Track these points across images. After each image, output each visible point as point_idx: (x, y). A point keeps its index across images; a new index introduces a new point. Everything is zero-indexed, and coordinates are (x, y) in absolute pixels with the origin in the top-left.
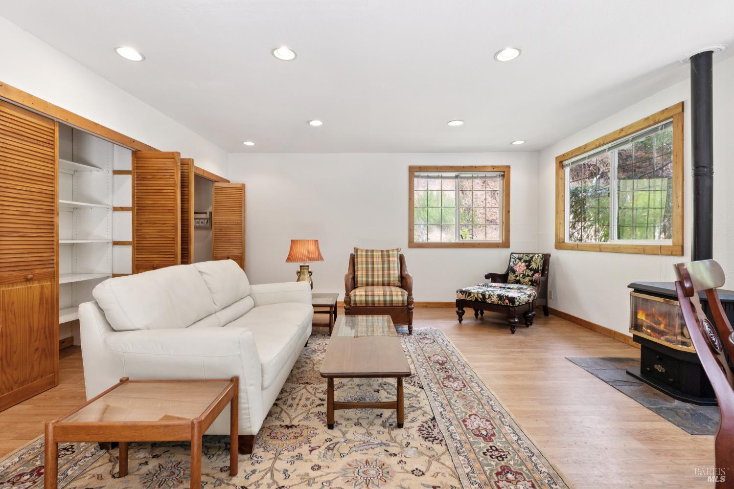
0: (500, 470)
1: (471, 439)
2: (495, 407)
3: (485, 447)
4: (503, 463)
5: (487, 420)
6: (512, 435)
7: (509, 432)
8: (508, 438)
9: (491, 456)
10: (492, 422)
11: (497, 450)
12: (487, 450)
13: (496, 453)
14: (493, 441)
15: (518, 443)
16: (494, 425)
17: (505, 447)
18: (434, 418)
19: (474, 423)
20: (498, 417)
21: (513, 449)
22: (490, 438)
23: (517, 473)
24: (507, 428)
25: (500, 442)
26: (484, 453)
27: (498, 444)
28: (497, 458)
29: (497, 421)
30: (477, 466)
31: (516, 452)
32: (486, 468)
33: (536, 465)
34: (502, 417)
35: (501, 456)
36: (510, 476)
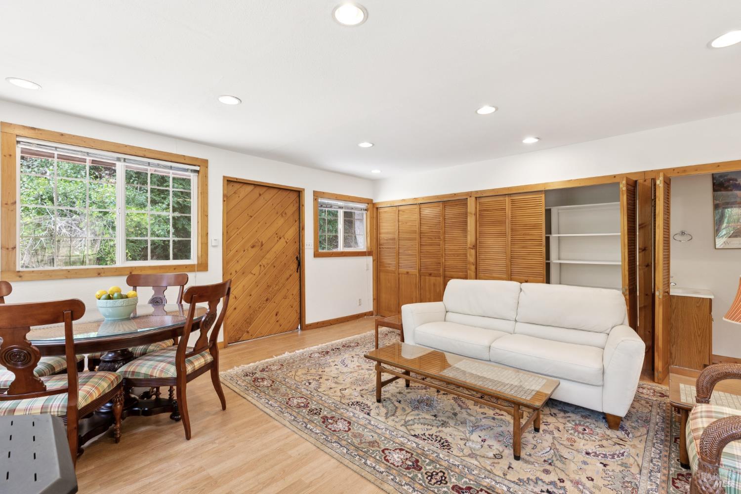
0: (308, 405)
1: (334, 413)
2: (338, 447)
3: (323, 412)
4: (309, 409)
5: (335, 431)
6: (312, 427)
7: (315, 429)
8: (313, 425)
9: (317, 409)
10: (330, 431)
11: (316, 414)
12: (321, 412)
13: (315, 412)
14: (321, 418)
15: (305, 423)
16: (328, 430)
17: (312, 417)
18: (368, 414)
19: (341, 425)
20: (329, 438)
21: (307, 418)
22: (324, 419)
23: (300, 407)
24: (318, 431)
25: (316, 419)
26: (321, 409)
27: (317, 418)
28: (313, 410)
29: (327, 433)
30: (320, 402)
31: (304, 417)
32: (315, 403)
33: (291, 415)
34: (326, 439)
35: (311, 411)
36: (303, 405)
